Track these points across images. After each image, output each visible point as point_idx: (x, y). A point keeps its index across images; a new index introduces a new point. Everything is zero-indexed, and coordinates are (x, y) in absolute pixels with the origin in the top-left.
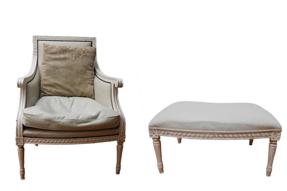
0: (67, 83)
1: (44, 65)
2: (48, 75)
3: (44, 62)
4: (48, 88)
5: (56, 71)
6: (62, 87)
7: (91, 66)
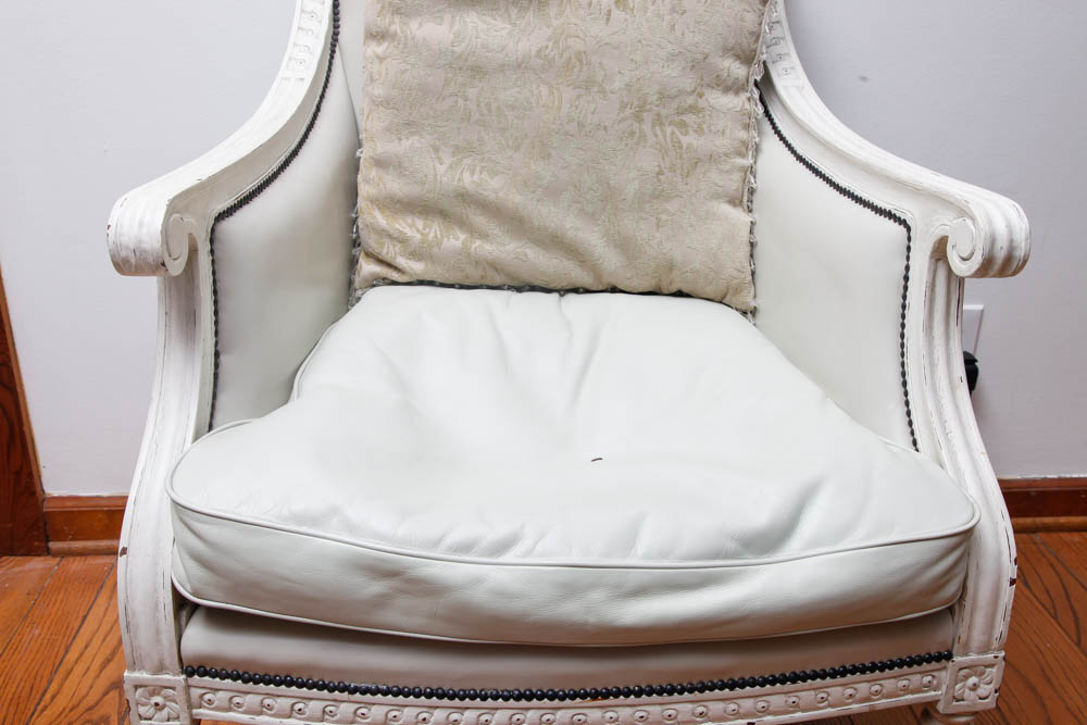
0: (552, 192)
1: (380, 49)
2: (410, 126)
3: (383, 22)
4: (413, 228)
5: (472, 92)
6: (516, 223)
7: (738, 57)
